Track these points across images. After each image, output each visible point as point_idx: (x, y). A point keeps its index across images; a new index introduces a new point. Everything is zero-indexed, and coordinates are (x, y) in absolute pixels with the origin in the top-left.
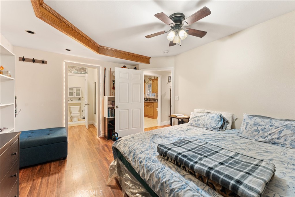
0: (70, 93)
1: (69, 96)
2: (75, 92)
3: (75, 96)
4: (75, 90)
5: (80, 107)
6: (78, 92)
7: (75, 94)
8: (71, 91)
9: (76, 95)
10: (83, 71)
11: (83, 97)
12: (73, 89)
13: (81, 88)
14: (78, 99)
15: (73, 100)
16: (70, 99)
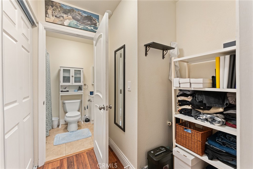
0: (64, 77)
1: (62, 83)
2: (72, 76)
3: (72, 82)
4: (72, 73)
5: (81, 102)
6: (78, 76)
7: (72, 79)
8: (67, 75)
9: (75, 82)
10: (90, 25)
11: (86, 85)
12: (70, 70)
13: (83, 69)
14: (78, 88)
15: (69, 90)
16: (65, 89)
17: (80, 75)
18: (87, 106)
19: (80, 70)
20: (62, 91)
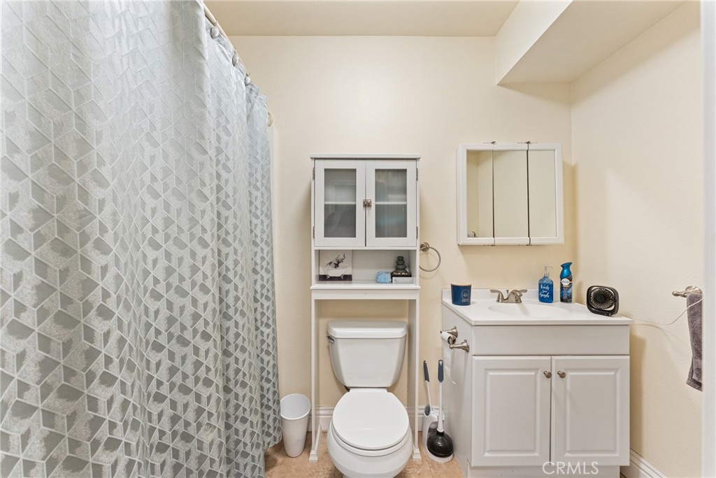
0: (329, 210)
1: (321, 242)
2: (367, 205)
3: (365, 237)
4: (366, 188)
6: (393, 201)
7: (366, 220)
8: (341, 199)
9: (380, 233)
11: (430, 250)
12: (355, 170)
13: (415, 159)
14: (391, 261)
15: (356, 274)
16: (337, 266)
17: (402, 196)
18: (441, 369)
19: (405, 171)
20: (323, 278)
